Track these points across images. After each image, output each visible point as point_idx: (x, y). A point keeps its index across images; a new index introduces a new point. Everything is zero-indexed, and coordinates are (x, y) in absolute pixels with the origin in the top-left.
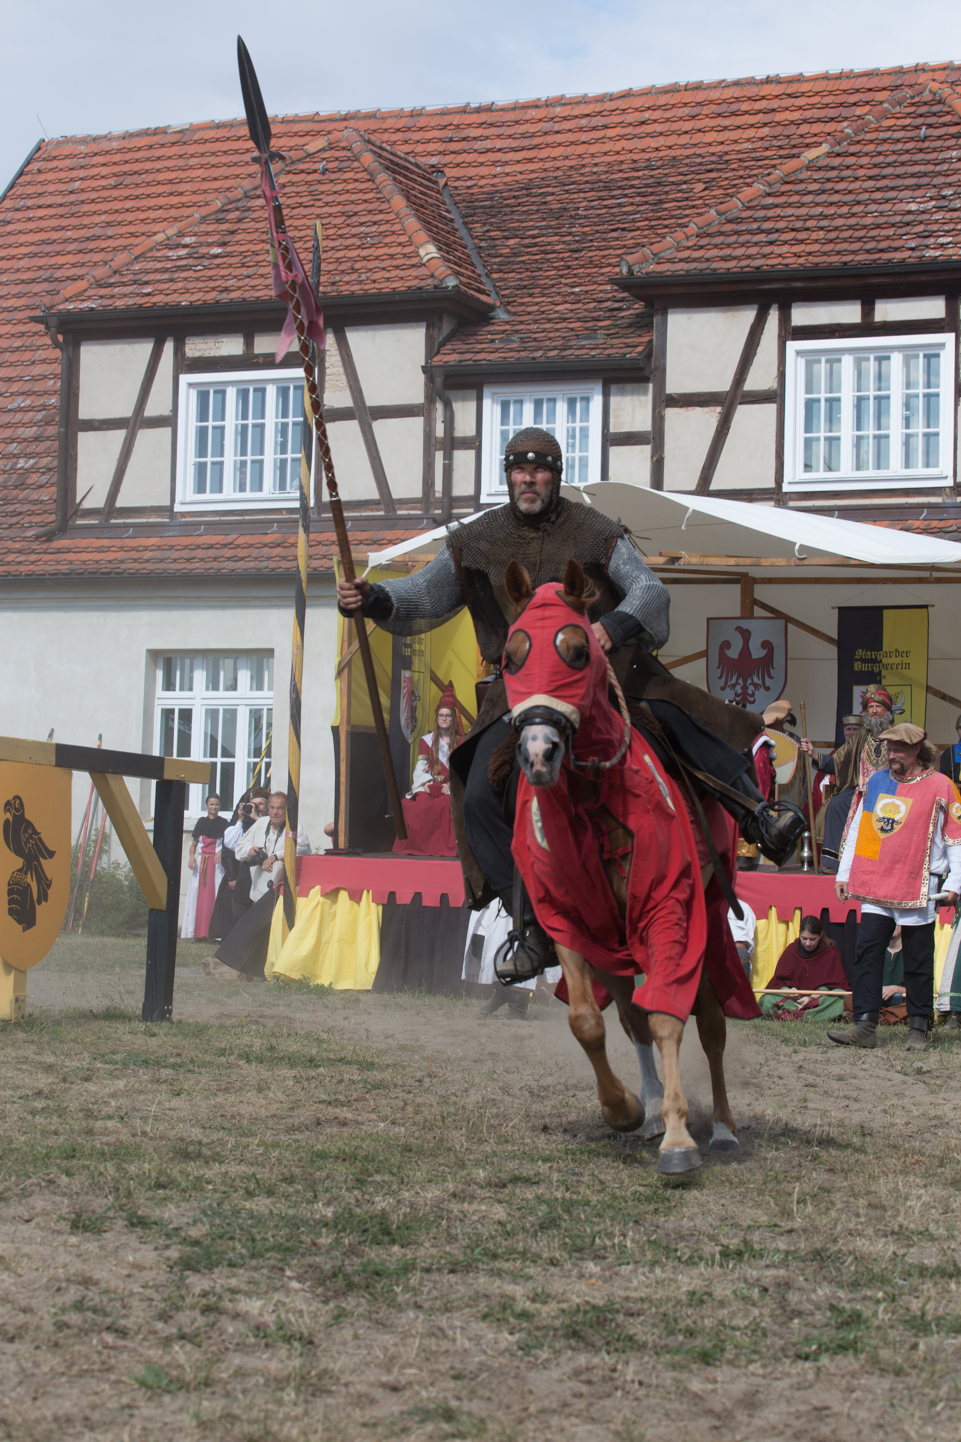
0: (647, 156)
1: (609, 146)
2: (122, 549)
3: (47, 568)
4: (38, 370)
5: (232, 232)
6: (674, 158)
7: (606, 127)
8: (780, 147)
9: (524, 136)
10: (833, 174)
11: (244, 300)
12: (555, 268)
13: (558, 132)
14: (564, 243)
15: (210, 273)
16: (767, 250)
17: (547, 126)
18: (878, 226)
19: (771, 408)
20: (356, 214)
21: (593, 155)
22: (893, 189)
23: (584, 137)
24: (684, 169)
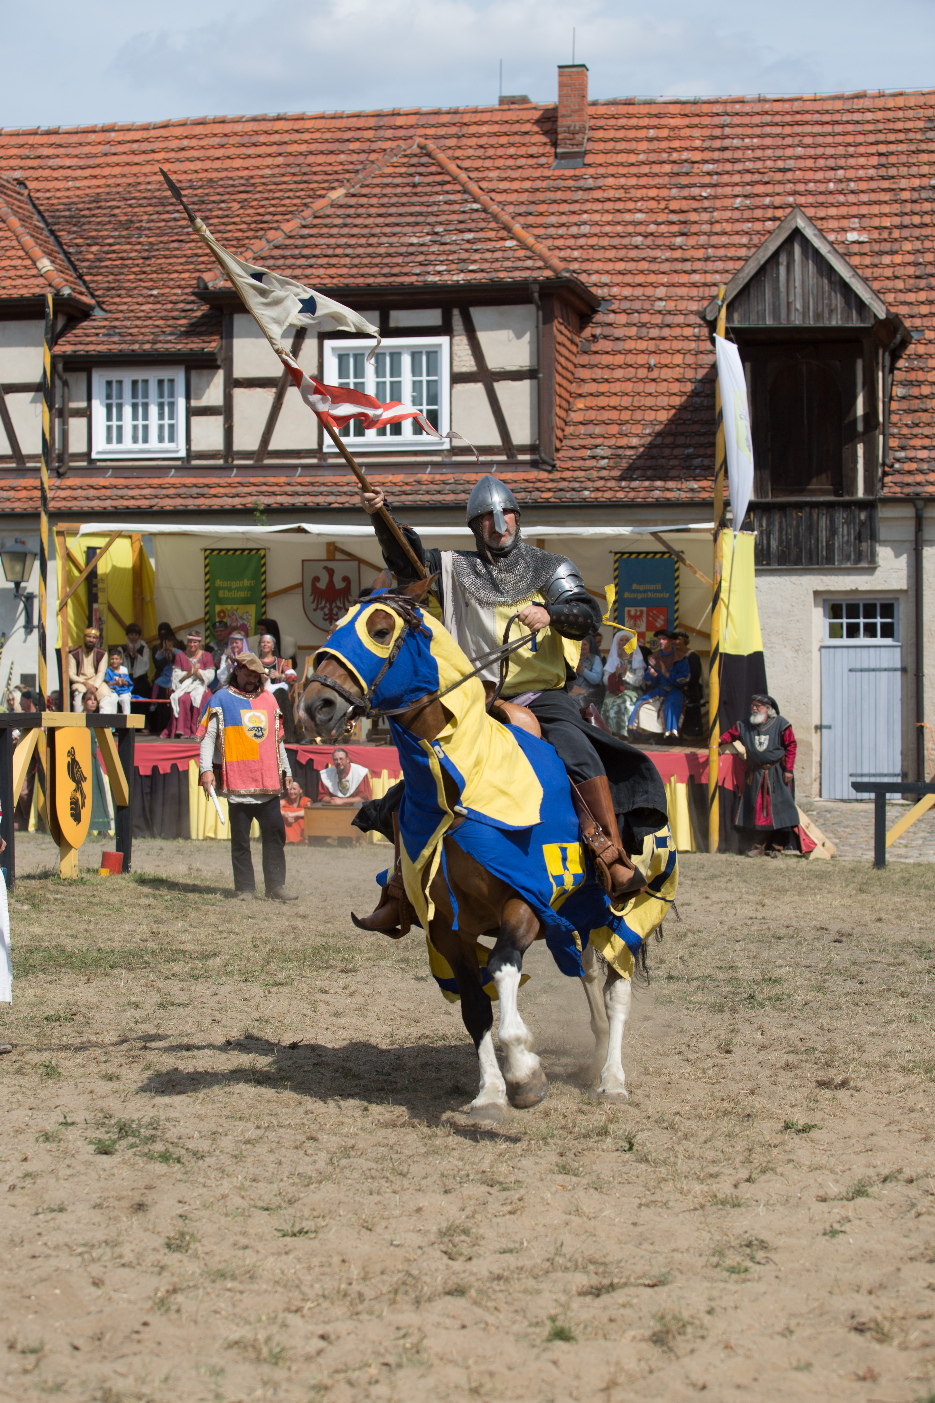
0: (189, 177)
6: (211, 180)
7: (153, 151)
8: (294, 174)
9: (88, 156)
10: (351, 211)
12: (134, 273)
13: (115, 154)
14: (136, 251)
17: (106, 148)
18: (390, 255)
21: (145, 175)
22: (398, 225)
23: (136, 159)
24: (221, 190)
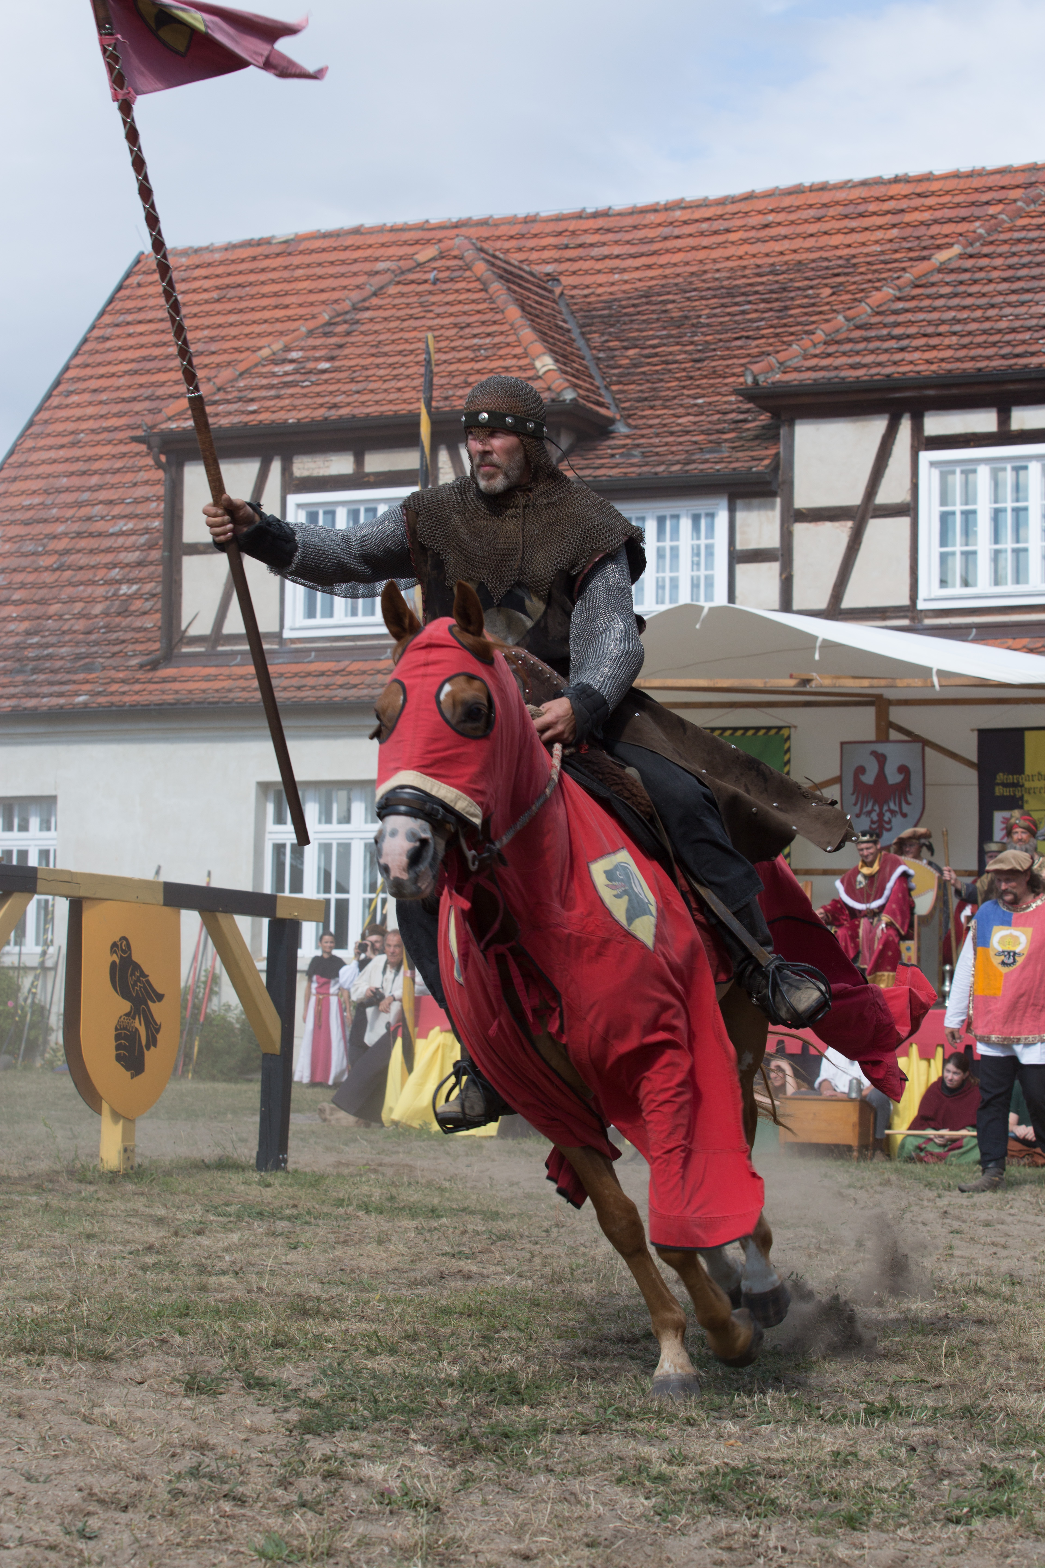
0: (771, 260)
1: (731, 251)
2: (229, 677)
3: (152, 698)
4: (140, 492)
5: (341, 346)
6: (800, 262)
7: (728, 231)
8: (910, 249)
9: (642, 241)
10: (965, 276)
11: (354, 416)
12: (678, 379)
13: (678, 237)
14: (686, 352)
15: (318, 389)
16: (898, 357)
17: (666, 231)
18: (1014, 330)
19: (904, 522)
20: (468, 325)
21: (715, 261)
22: (1028, 291)
23: (705, 241)
24: (810, 274)
